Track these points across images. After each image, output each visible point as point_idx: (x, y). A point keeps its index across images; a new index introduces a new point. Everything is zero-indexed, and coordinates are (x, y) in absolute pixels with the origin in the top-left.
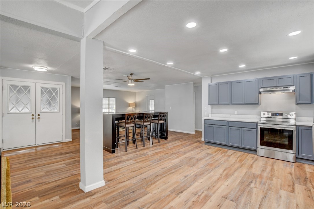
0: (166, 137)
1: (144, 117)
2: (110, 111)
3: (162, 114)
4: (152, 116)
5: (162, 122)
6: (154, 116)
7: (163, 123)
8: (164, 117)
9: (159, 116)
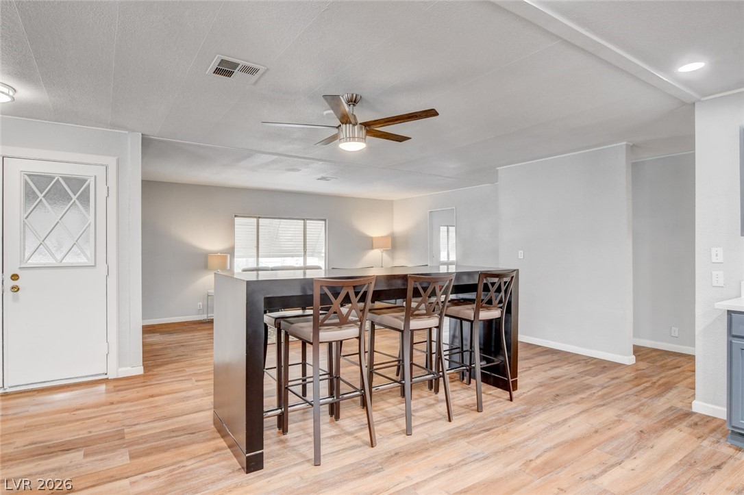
0: (511, 380)
1: (410, 293)
2: (311, 261)
3: (496, 280)
4: (448, 287)
5: (494, 314)
6: (458, 289)
7: (500, 319)
8: (503, 293)
9: (481, 288)
